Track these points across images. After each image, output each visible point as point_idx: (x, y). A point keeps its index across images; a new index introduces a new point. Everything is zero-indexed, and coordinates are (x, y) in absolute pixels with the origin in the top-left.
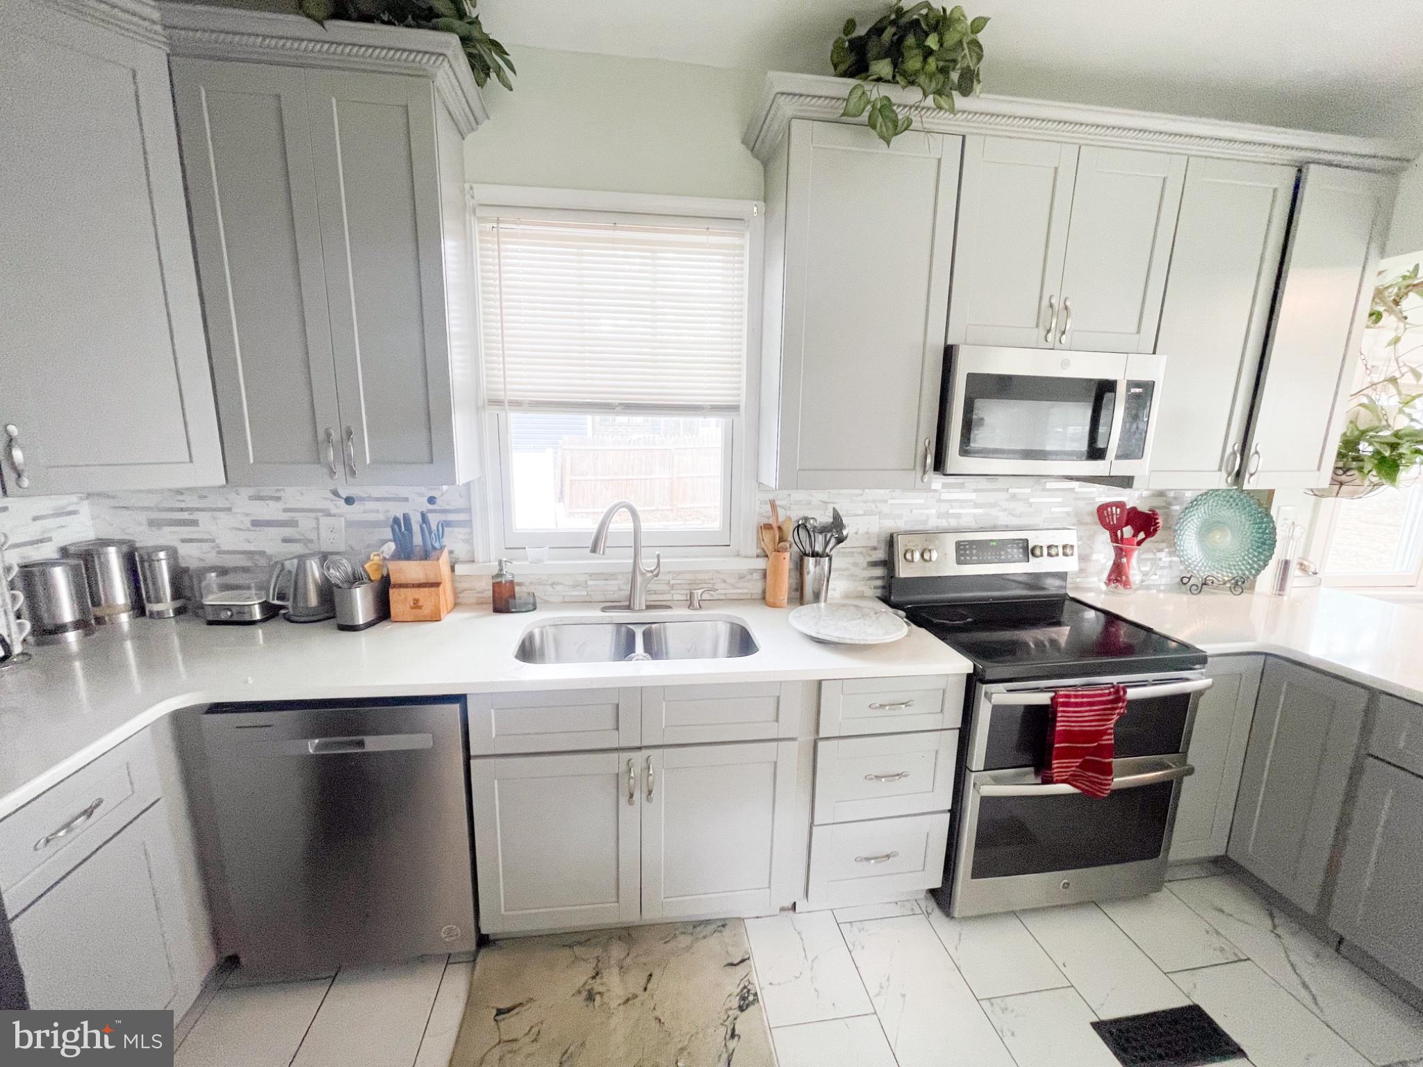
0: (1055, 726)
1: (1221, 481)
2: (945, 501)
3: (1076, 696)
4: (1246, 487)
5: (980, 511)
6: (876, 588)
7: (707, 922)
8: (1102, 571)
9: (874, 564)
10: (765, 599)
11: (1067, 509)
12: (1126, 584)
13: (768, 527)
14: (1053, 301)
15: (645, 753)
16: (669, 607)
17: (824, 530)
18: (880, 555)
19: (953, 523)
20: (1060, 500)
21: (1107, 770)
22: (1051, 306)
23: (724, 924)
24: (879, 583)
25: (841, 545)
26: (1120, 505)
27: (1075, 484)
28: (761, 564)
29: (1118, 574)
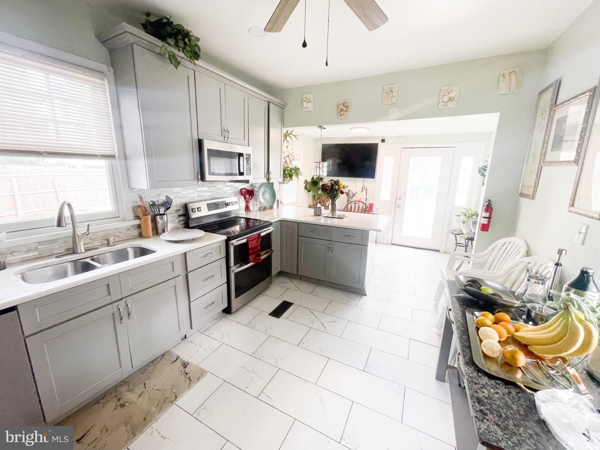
0: (248, 247)
1: (265, 181)
2: (199, 191)
3: (252, 238)
4: (270, 182)
5: (210, 193)
6: (182, 224)
7: (156, 359)
8: (243, 208)
9: (179, 216)
10: (141, 236)
11: (232, 191)
12: (250, 211)
13: (139, 206)
14: (225, 128)
15: (124, 300)
16: (98, 248)
17: (163, 205)
18: (181, 212)
19: (203, 198)
20: (230, 188)
21: (260, 255)
22: (224, 130)
23: (163, 355)
24: (183, 222)
25: (168, 210)
26: (245, 189)
27: (233, 183)
28: (137, 222)
29: (247, 208)
